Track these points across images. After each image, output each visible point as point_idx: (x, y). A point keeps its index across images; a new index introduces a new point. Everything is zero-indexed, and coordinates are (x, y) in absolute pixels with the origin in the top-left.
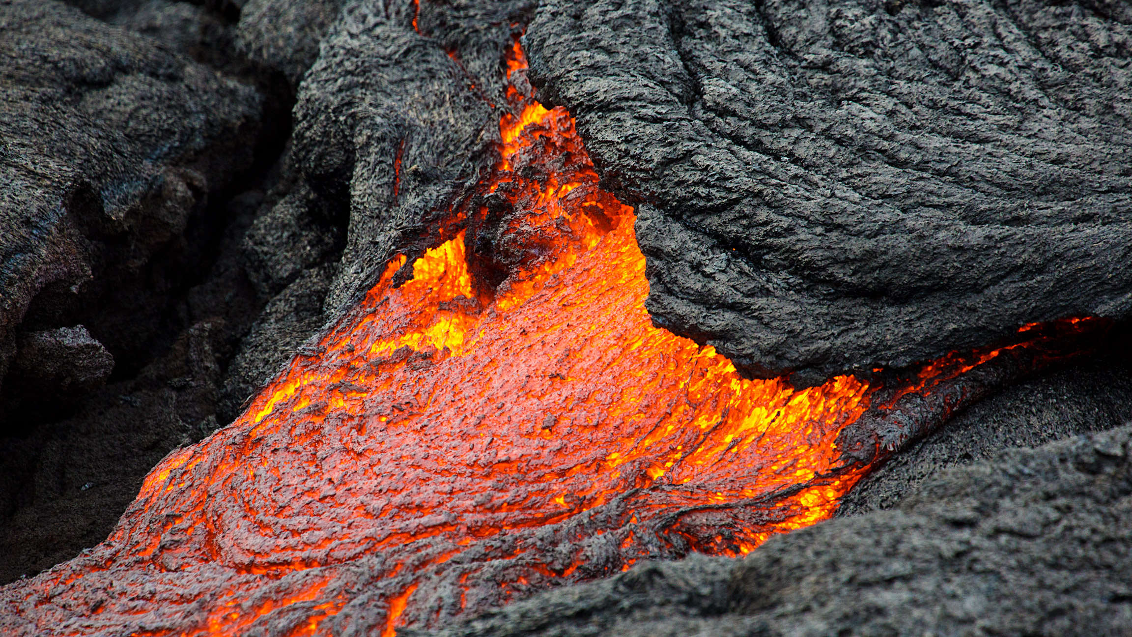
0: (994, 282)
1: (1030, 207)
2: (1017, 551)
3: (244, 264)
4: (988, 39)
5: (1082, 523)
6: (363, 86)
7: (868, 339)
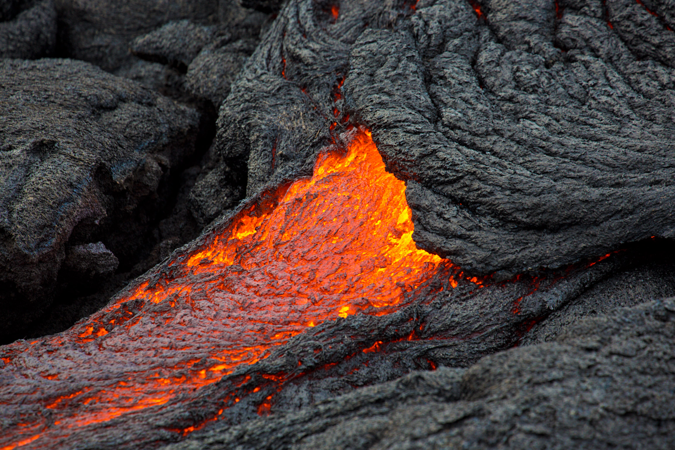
0: (606, 219)
1: (625, 177)
2: (622, 364)
3: (190, 207)
4: (602, 81)
5: (658, 349)
6: (255, 108)
7: (536, 253)
